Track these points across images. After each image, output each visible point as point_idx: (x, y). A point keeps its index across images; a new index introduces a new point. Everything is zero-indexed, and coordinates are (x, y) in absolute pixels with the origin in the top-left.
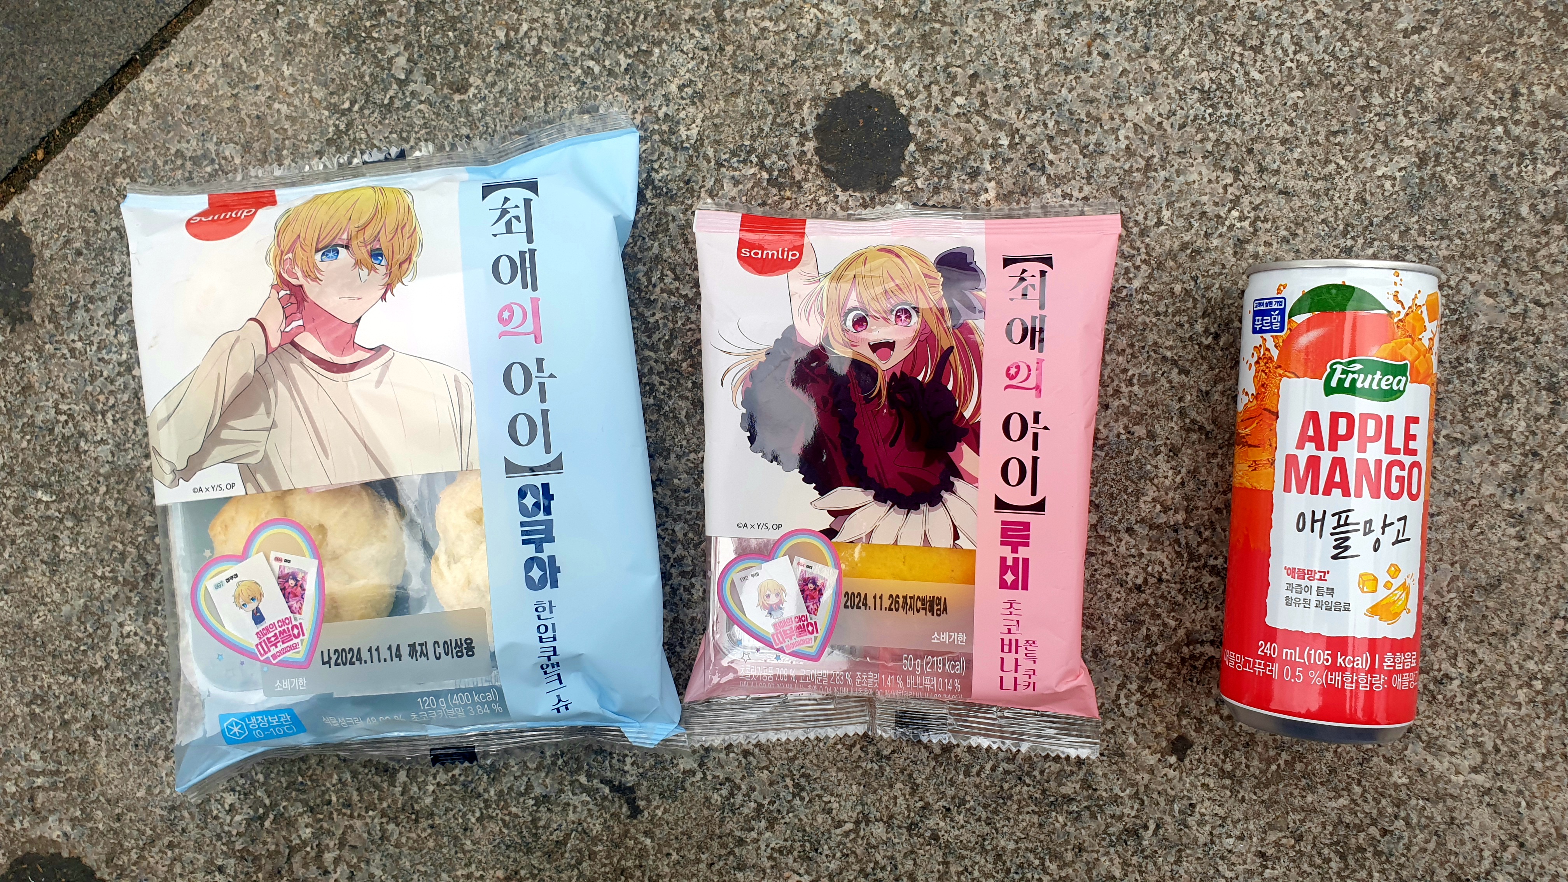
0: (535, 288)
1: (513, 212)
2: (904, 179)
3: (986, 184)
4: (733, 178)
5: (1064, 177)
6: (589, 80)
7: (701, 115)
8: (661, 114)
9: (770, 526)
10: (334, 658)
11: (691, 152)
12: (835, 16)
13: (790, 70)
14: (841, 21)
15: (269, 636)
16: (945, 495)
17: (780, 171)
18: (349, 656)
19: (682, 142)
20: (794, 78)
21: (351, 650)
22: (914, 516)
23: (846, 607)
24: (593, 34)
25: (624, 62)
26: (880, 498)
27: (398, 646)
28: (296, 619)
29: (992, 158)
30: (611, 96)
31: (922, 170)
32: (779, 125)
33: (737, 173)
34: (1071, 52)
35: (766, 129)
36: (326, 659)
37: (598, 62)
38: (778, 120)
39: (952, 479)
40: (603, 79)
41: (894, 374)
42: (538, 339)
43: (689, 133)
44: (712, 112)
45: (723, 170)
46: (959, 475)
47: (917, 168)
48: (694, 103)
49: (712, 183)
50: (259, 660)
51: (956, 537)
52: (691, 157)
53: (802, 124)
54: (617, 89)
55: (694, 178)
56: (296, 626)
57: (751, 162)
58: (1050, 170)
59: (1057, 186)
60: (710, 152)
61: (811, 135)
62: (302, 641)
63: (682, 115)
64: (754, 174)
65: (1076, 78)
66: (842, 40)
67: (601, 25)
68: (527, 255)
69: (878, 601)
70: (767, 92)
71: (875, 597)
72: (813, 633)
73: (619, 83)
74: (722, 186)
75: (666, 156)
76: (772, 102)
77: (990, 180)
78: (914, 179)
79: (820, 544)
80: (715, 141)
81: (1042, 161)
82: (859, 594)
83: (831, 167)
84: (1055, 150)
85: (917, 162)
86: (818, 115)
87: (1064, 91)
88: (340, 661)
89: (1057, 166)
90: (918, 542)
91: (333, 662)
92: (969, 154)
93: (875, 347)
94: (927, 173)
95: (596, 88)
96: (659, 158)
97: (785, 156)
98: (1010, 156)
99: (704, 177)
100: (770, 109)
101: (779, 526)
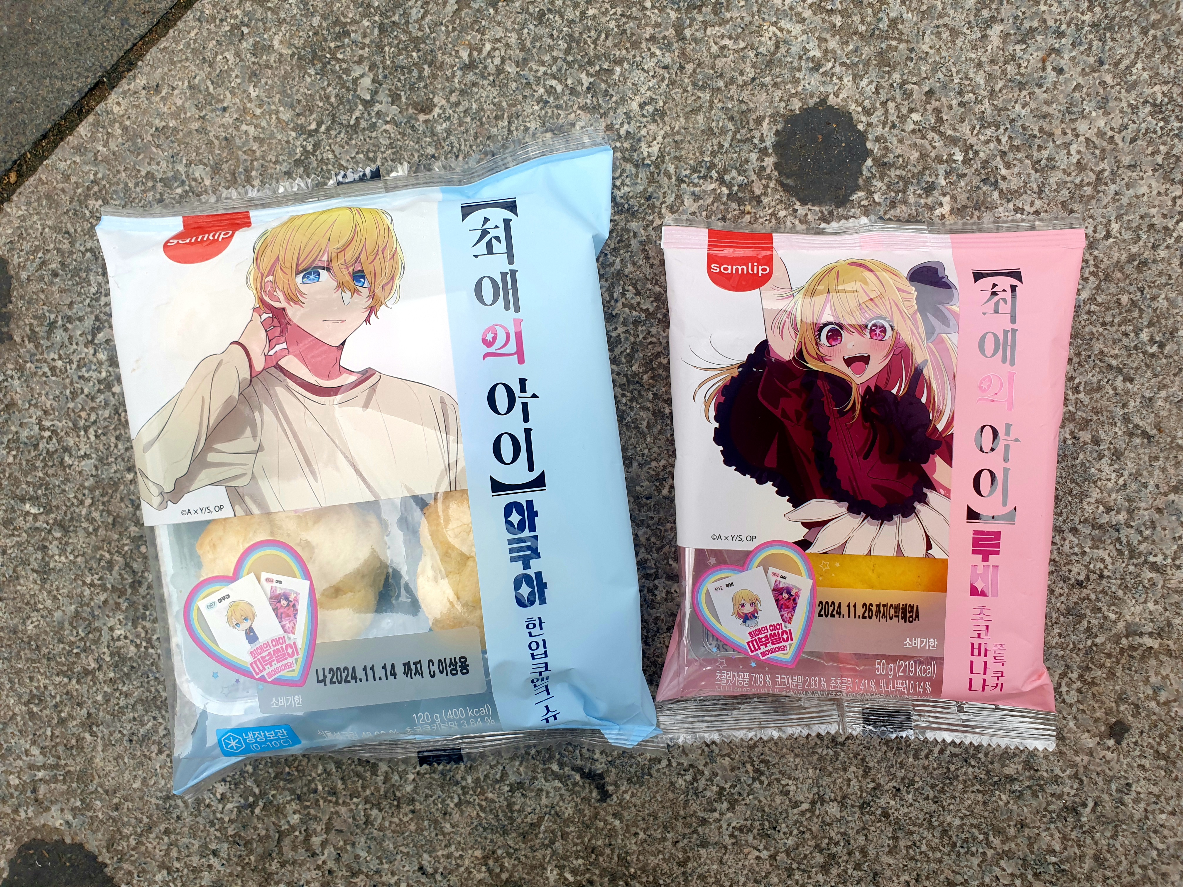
0: (517, 309)
1: (493, 233)
2: (861, 194)
3: (941, 198)
4: (693, 193)
5: (1016, 191)
6: (551, 99)
7: (662, 133)
8: (623, 132)
9: (744, 538)
10: (329, 676)
11: (652, 168)
12: (793, 34)
13: (750, 88)
14: (800, 39)
15: (264, 654)
16: (918, 506)
17: (739, 186)
18: (344, 675)
19: (644, 159)
20: (753, 95)
21: (346, 668)
22: (888, 528)
23: (820, 615)
24: (555, 54)
25: (586, 81)
26: (853, 509)
27: (393, 665)
28: (289, 638)
29: (947, 173)
30: (573, 115)
31: (879, 184)
32: (739, 141)
33: (697, 189)
34: (1026, 68)
35: (726, 145)
36: (321, 677)
37: (560, 81)
38: (738, 137)
39: (925, 490)
40: (565, 98)
41: (868, 388)
42: (521, 361)
43: (650, 150)
44: (672, 129)
45: (684, 186)
46: (932, 486)
47: (874, 182)
48: (654, 121)
49: (672, 199)
50: (253, 678)
51: (929, 546)
52: (652, 173)
53: (762, 140)
54: (580, 108)
55: (655, 195)
56: (290, 645)
57: (711, 177)
58: (1003, 185)
59: (1009, 201)
60: (671, 168)
61: (770, 151)
62: (296, 660)
63: (644, 132)
64: (714, 190)
65: (1029, 94)
66: (800, 57)
67: (563, 45)
68: (509, 276)
69: (852, 609)
70: (727, 109)
71: (848, 606)
72: (787, 640)
73: (581, 101)
74: (683, 202)
75: (628, 173)
76: (731, 119)
77: (944, 195)
78: (871, 193)
79: (794, 555)
80: (676, 158)
81: (995, 177)
82: (833, 603)
83: (790, 182)
84: (1008, 165)
85: (874, 176)
86: (777, 131)
87: (1018, 107)
88: (335, 679)
89: (1010, 181)
90: (891, 552)
91: (328, 680)
92: (925, 169)
93: (849, 362)
94: (884, 188)
95: (558, 107)
96: (621, 175)
97: (745, 171)
98: (966, 171)
99: (665, 193)
100: (730, 126)
101: (753, 538)
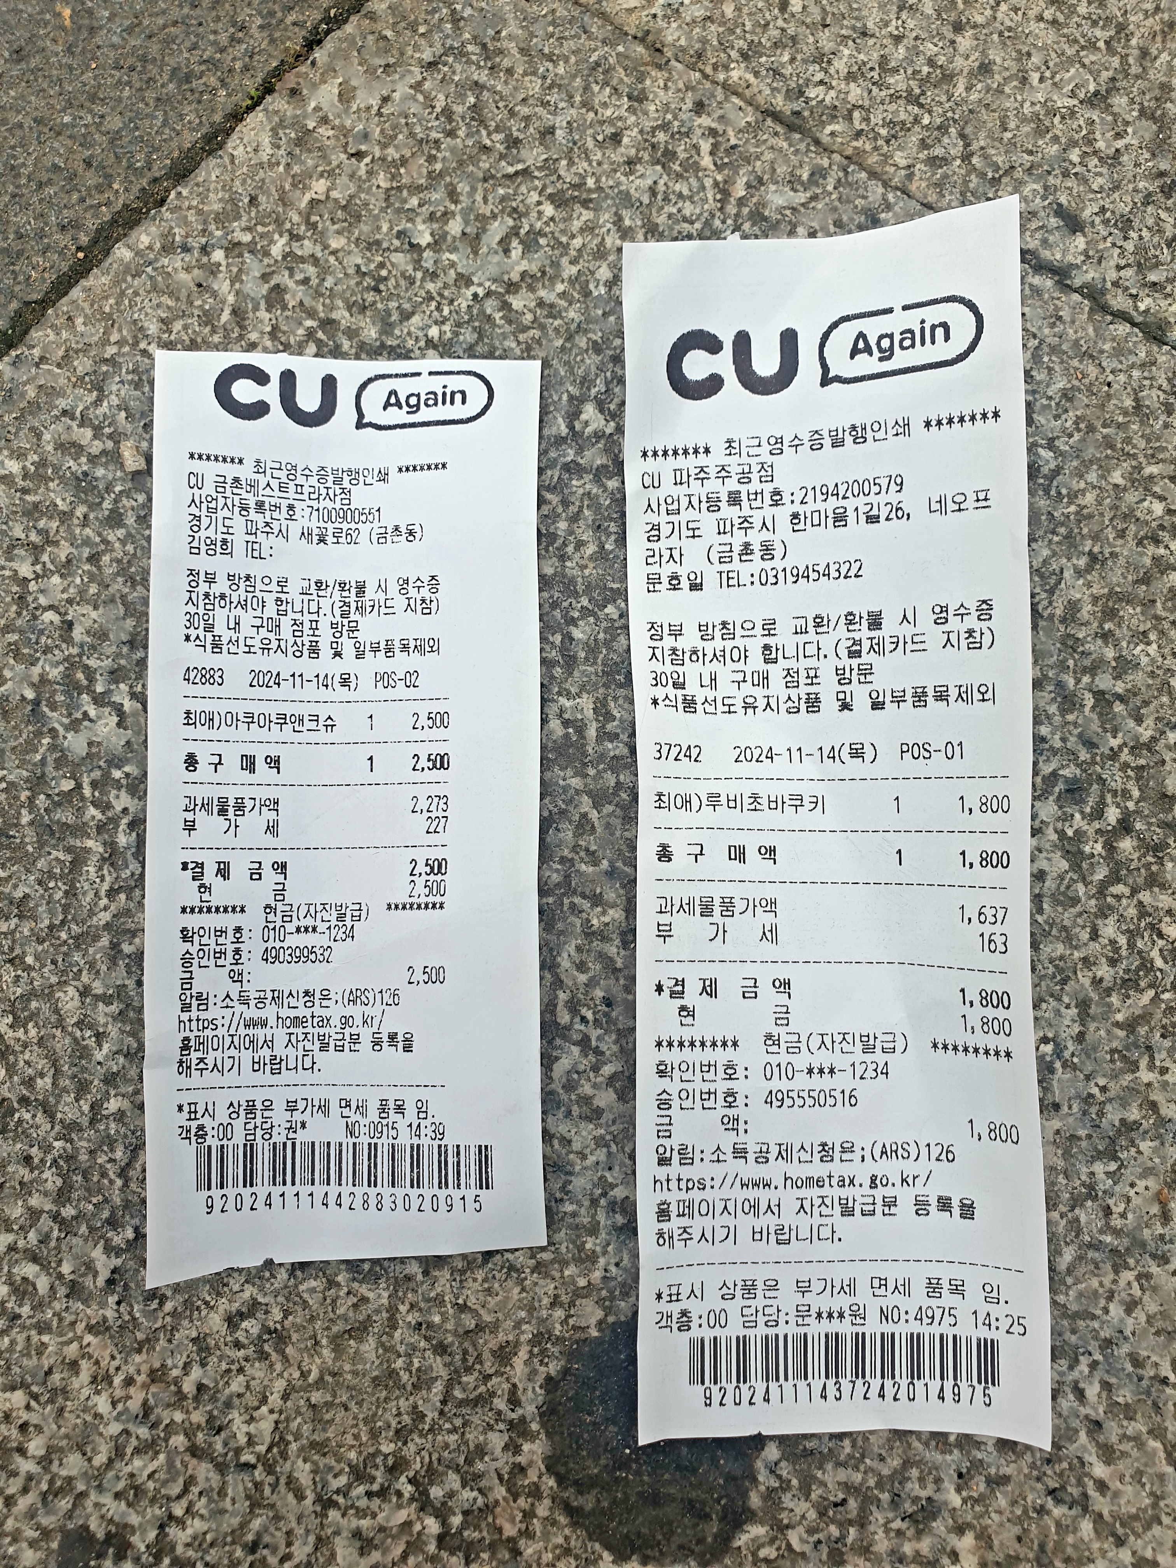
2: (757, 1531)
3: (954, 1541)
4: (357, 1534)
5: (1135, 1517)
6: (25, 1310)
7: (280, 1385)
8: (188, 1387)
11: (259, 1474)
12: (576, 1146)
13: (480, 1275)
14: (592, 1159)
17: (466, 1513)
19: (238, 1451)
40: (57, 1305)
43: (252, 1429)
44: (304, 1375)
45: (333, 1514)
47: (787, 1500)
48: (263, 1356)
49: (309, 1549)
52: (257, 1485)
53: (514, 1401)
54: (90, 1329)
55: (267, 1539)
57: (399, 1494)
61: (535, 1426)
66: (594, 1202)
67: (51, 1180)
73: (93, 1313)
77: (960, 1530)
78: (783, 1528)
80: (313, 1445)
81: (1080, 1483)
83: (588, 1502)
84: (1108, 1454)
85: (785, 1486)
86: (549, 1379)
87: (1116, 1310)
89: (1116, 1494)
92: (907, 1464)
94: (812, 1515)
95: (43, 1328)
96: (186, 1491)
97: (478, 1476)
98: (1008, 1470)
99: (289, 1533)
100: (438, 1366)
